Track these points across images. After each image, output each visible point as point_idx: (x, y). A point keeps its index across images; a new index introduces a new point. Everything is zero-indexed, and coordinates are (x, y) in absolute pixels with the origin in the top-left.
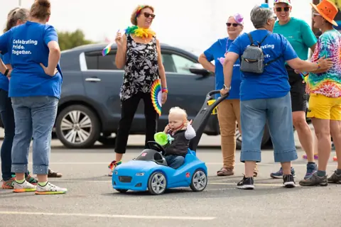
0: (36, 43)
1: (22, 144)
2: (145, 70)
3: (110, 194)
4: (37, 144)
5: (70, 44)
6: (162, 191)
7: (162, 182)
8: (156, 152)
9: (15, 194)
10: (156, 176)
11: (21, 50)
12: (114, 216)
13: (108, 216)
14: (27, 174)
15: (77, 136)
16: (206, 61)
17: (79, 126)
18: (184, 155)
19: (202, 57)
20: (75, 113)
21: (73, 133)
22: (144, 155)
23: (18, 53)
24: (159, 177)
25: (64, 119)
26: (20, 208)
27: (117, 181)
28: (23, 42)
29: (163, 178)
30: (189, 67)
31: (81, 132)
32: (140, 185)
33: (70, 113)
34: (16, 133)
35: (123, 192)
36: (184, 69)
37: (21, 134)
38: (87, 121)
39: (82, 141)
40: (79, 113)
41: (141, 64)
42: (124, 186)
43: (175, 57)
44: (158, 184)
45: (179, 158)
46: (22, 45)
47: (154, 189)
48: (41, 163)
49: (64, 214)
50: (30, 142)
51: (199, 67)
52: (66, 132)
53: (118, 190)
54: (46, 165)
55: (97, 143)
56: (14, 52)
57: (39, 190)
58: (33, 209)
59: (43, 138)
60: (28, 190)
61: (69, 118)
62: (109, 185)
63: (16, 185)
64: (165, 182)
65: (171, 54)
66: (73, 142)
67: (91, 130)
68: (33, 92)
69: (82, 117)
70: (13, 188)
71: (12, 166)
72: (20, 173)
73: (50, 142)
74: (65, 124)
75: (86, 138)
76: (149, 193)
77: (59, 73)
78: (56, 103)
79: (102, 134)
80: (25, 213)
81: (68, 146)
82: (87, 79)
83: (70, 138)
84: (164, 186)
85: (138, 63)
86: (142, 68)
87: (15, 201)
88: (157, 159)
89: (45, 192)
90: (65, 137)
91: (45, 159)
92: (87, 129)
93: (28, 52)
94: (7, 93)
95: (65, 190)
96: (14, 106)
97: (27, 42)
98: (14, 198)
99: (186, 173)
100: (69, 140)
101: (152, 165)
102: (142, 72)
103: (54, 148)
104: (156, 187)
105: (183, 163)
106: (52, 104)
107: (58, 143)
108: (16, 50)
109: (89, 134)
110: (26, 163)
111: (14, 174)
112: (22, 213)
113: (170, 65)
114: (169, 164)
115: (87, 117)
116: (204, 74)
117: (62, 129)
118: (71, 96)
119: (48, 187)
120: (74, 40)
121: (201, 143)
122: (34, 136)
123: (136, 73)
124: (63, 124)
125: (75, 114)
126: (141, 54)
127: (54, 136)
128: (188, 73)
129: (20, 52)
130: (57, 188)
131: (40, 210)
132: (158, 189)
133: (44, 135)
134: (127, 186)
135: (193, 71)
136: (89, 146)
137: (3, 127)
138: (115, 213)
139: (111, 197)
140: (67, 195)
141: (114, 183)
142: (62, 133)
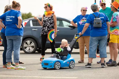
0: (14, 17)
1: (10, 52)
3: (40, 70)
4: (15, 52)
7: (59, 65)
8: (57, 55)
9: (7, 70)
10: (57, 63)
11: (9, 19)
12: (42, 77)
13: (40, 77)
14: (12, 63)
15: (29, 49)
17: (30, 46)
18: (67, 56)
20: (28, 41)
21: (28, 48)
22: (53, 56)
23: (8, 21)
24: (58, 63)
25: (25, 43)
26: (9, 74)
27: (43, 65)
28: (10, 17)
29: (59, 64)
30: (68, 25)
31: (31, 48)
32: (51, 66)
33: (27, 41)
35: (45, 69)
37: (9, 49)
39: (31, 51)
40: (30, 41)
41: (46, 25)
42: (46, 67)
43: (64, 22)
44: (58, 66)
45: (65, 57)
46: (9, 18)
47: (56, 67)
48: (16, 59)
49: (25, 77)
50: (12, 51)
51: (71, 25)
52: (26, 48)
53: (44, 68)
54: (18, 59)
55: (36, 52)
56: (7, 20)
57: (16, 68)
58: (13, 75)
59: (17, 50)
60: (12, 68)
62: (40, 66)
63: (8, 66)
64: (60, 65)
65: (62, 20)
66: (28, 51)
67: (34, 47)
68: (13, 34)
69: (31, 43)
70: (7, 67)
71: (6, 60)
72: (9, 62)
73: (20, 52)
74: (25, 45)
75: (32, 50)
76: (54, 69)
77: (22, 28)
78: (22, 38)
79: (38, 49)
80: (11, 76)
81: (26, 53)
82: (33, 30)
83: (27, 50)
84: (60, 66)
85: (45, 24)
86: (46, 26)
87: (7, 72)
88: (57, 57)
89: (18, 69)
90: (25, 50)
91: (18, 57)
92: (33, 47)
93: (11, 20)
95: (25, 68)
96: (7, 39)
97: (11, 17)
98: (7, 71)
100: (27, 51)
101: (56, 59)
102: (46, 27)
103: (21, 53)
104: (57, 67)
106: (20, 38)
107: (23, 52)
108: (7, 19)
109: (33, 49)
110: (11, 59)
111: (7, 63)
112: (10, 76)
113: (61, 24)
114: (62, 59)
115: (33, 43)
116: (73, 27)
117: (24, 47)
118: (27, 35)
119: (19, 67)
120: (28, 16)
122: (14, 49)
123: (44, 28)
124: (24, 45)
126: (46, 21)
127: (21, 49)
128: (68, 27)
129: (9, 20)
130: (22, 67)
131: (16, 75)
132: (58, 67)
133: (17, 49)
134: (47, 67)
136: (33, 53)
137: (4, 46)
138: (43, 76)
139: (41, 70)
140: (26, 70)
141: (42, 66)
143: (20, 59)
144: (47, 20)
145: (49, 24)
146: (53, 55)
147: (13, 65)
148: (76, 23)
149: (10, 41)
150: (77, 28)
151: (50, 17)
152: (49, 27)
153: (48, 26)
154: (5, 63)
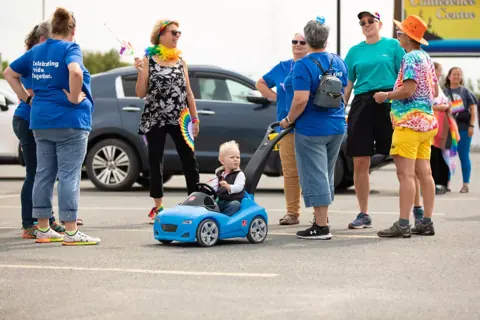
0: (57, 65)
1: (45, 184)
2: (173, 98)
3: (151, 246)
4: (62, 184)
5: (103, 66)
6: (213, 242)
7: (214, 232)
8: (205, 195)
9: (37, 245)
10: (206, 225)
11: (41, 73)
12: (157, 272)
13: (150, 271)
14: (52, 220)
15: (112, 175)
16: (266, 88)
17: (114, 165)
18: (240, 200)
19: (260, 82)
20: (109, 148)
21: (107, 172)
22: (192, 199)
23: (37, 77)
24: (209, 225)
25: (96, 156)
26: (43, 261)
27: (160, 230)
28: (43, 64)
29: (214, 225)
30: (246, 94)
31: (116, 172)
32: (187, 235)
33: (104, 149)
34: (38, 170)
35: (166, 243)
36: (240, 97)
37: (43, 172)
38: (124, 158)
39: (118, 182)
40: (115, 148)
41: (168, 92)
42: (168, 236)
43: (230, 84)
44: (209, 234)
46: (42, 67)
47: (203, 239)
49: (97, 269)
51: (258, 94)
52: (99, 171)
53: (160, 240)
54: (73, 210)
55: (136, 185)
56: (34, 76)
57: (67, 239)
58: (58, 262)
59: (69, 178)
60: (54, 240)
61: (102, 155)
62: (149, 235)
63: (39, 234)
64: (217, 230)
65: (224, 79)
66: (108, 183)
67: (129, 170)
68: (54, 123)
69: (118, 153)
70: (35, 237)
71: (34, 210)
72: (43, 218)
73: (79, 183)
74: (97, 162)
75: (122, 179)
76: (198, 244)
78: (85, 137)
79: (141, 174)
80: (50, 267)
81: (101, 188)
82: (125, 109)
83: (103, 178)
84: (215, 236)
85: (163, 91)
86: (169, 96)
87: (39, 253)
88: (208, 204)
89: (74, 243)
90: (98, 177)
91: (71, 203)
92: (124, 168)
93: (48, 77)
94: (28, 123)
95: (98, 240)
96: (36, 140)
97: (48, 64)
98: (37, 250)
99: (242, 221)
100: (102, 181)
101: (202, 211)
102: (170, 101)
103: (84, 190)
104: (206, 238)
105: (238, 209)
106: (79, 137)
107: (89, 184)
108: (36, 73)
109: (126, 174)
110: (49, 206)
111: (36, 220)
112: (46, 267)
113: (221, 92)
115: (123, 153)
116: (263, 103)
117: (94, 168)
118: (105, 128)
119: (77, 237)
120: (110, 61)
121: (260, 185)
122: (59, 175)
123: (162, 104)
124: (95, 162)
125: (109, 150)
126: (168, 79)
127: (85, 176)
128: (244, 102)
129: (40, 77)
130: (89, 238)
131: (69, 264)
132: (209, 239)
133: (71, 173)
134: (172, 237)
135: (250, 99)
136: (126, 188)
137: (24, 165)
138: (158, 268)
139: (152, 249)
140: (101, 245)
141: (156, 233)
142: (94, 173)
143: (78, 208)
144: (169, 75)
145: (177, 89)
146: (193, 196)
147: (58, 230)
148: (275, 89)
149: (46, 147)
150: (275, 104)
151: (177, 66)
152: (180, 100)
153: (174, 95)
154: (28, 221)
